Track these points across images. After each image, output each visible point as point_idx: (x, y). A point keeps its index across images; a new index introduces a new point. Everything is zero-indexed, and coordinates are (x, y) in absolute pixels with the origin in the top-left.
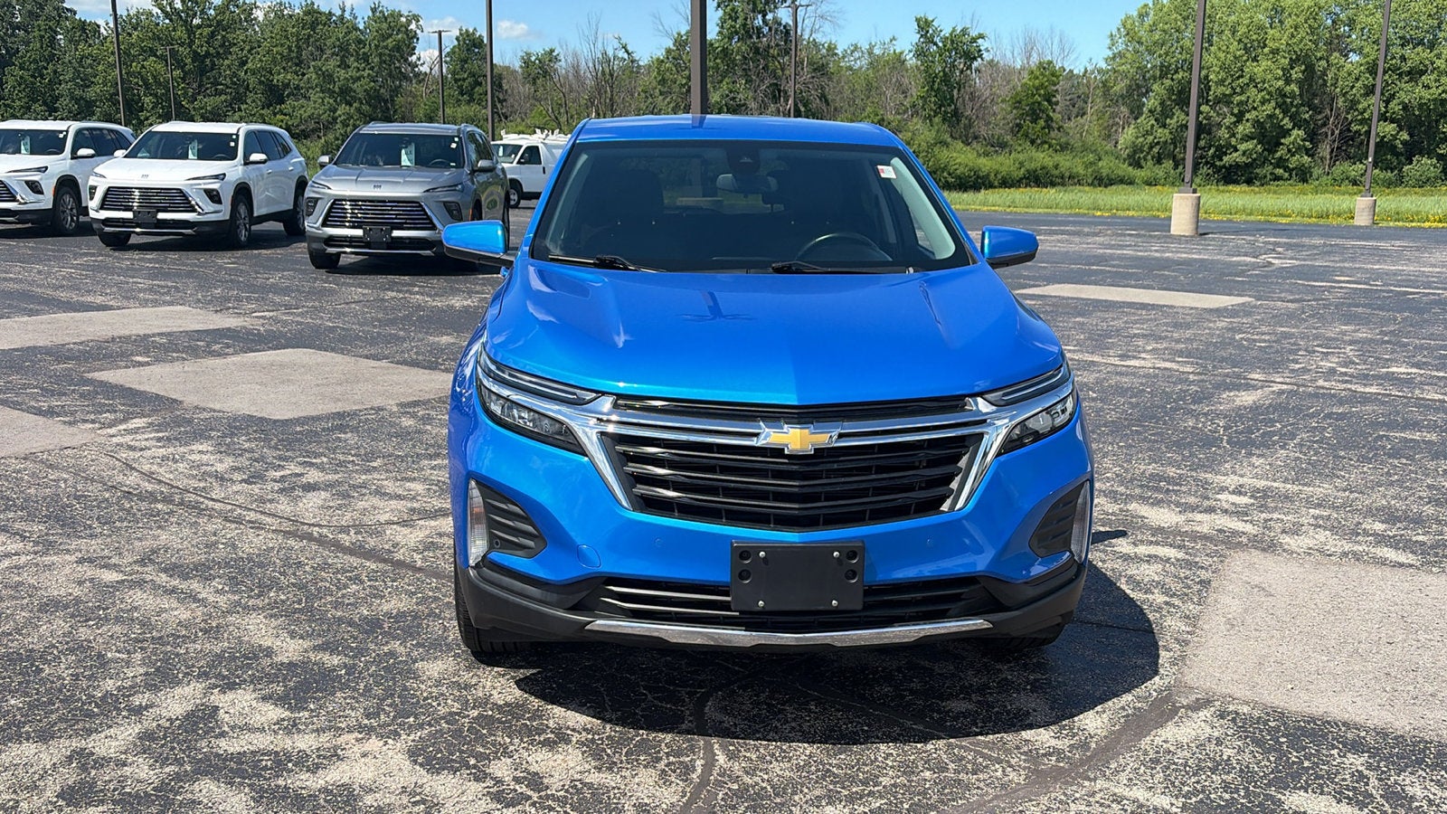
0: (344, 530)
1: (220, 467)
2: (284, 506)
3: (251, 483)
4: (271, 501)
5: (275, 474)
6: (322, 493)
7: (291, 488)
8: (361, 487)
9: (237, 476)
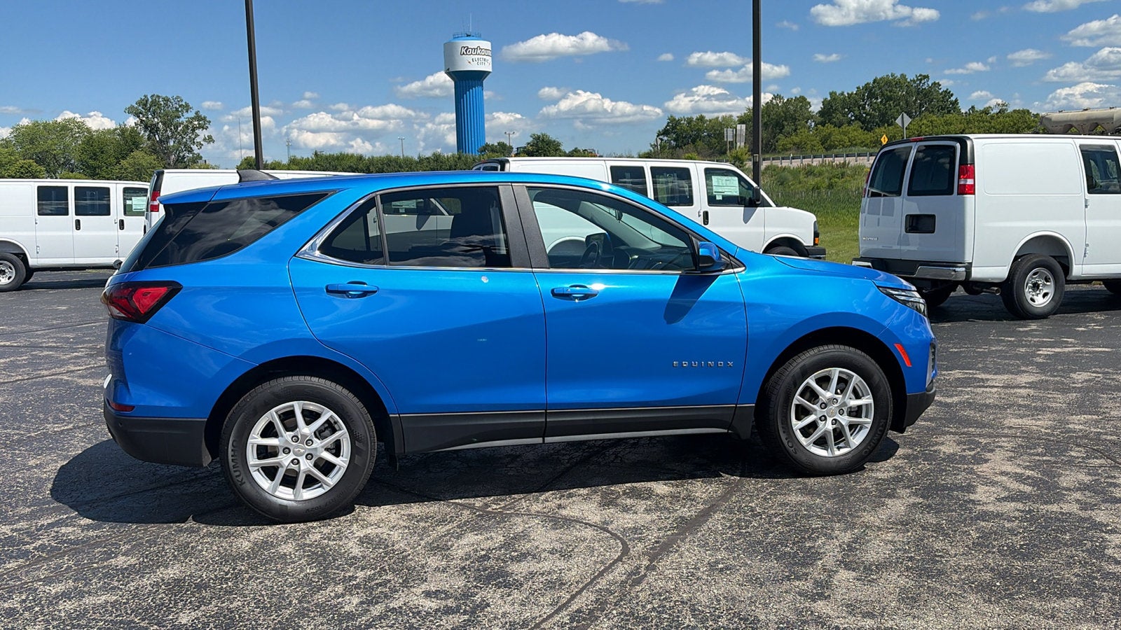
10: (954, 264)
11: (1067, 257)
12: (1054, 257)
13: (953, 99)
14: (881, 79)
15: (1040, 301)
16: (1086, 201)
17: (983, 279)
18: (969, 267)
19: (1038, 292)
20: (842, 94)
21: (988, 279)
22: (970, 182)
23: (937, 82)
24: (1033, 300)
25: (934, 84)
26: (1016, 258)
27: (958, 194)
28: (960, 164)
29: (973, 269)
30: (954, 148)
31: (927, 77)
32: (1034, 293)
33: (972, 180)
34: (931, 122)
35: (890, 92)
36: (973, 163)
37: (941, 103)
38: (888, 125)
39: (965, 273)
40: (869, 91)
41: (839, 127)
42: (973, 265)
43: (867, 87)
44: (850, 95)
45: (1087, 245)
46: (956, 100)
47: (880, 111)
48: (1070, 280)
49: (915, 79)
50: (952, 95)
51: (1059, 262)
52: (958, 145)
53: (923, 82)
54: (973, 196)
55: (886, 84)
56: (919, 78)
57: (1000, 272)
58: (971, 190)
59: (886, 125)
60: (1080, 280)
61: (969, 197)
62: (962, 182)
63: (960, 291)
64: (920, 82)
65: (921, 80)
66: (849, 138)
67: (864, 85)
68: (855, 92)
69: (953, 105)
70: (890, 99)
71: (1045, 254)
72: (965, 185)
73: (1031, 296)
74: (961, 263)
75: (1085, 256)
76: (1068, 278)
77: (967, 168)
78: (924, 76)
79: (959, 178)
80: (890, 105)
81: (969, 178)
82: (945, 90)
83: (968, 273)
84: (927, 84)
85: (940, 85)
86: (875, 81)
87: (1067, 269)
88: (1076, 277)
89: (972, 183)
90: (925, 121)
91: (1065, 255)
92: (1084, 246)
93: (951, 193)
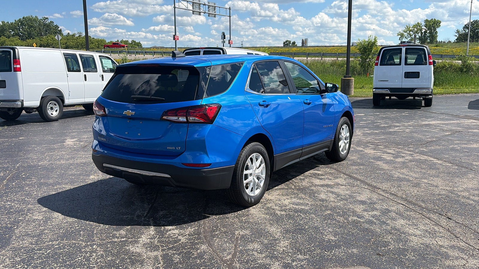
0: (357, 186)
1: (402, 222)
2: (375, 197)
3: (387, 209)
4: (380, 200)
5: (376, 213)
6: (359, 199)
7: (370, 205)
8: (343, 199)
9: (393, 215)
10: (15, 101)
11: (63, 96)
12: (57, 96)
13: (59, 29)
14: (26, 17)
15: (54, 114)
16: (67, 74)
17: (30, 106)
18: (22, 102)
19: (53, 111)
20: (8, 23)
21: (32, 106)
22: (18, 66)
23: (52, 21)
24: (52, 114)
25: (51, 22)
26: (42, 98)
27: (14, 71)
28: (13, 59)
29: (24, 102)
30: (10, 52)
31: (47, 18)
32: (51, 111)
33: (19, 65)
34: (52, 38)
35: (32, 24)
36: (19, 59)
37: (54, 31)
38: (33, 39)
39: (21, 104)
40: (22, 22)
41: (8, 38)
42: (24, 101)
43: (20, 20)
44: (12, 24)
45: (70, 92)
46: (61, 30)
47: (28, 32)
48: (65, 105)
49: (42, 19)
50: (59, 27)
51: (60, 99)
52: (12, 51)
53: (46, 20)
54: (21, 72)
55: (29, 20)
56: (44, 18)
57: (36, 103)
58: (19, 70)
59: (32, 39)
60: (69, 105)
61: (19, 73)
62: (15, 67)
63: (24, 112)
64: (45, 21)
65: (45, 19)
66: (14, 43)
67: (18, 19)
68: (14, 22)
69: (60, 32)
70: (32, 27)
71: (54, 95)
72: (16, 68)
73: (51, 113)
74: (19, 100)
75: (69, 96)
76: (64, 105)
77: (17, 61)
78: (46, 18)
79: (14, 65)
80: (32, 29)
81: (18, 65)
82: (56, 25)
83: (22, 104)
84: (48, 22)
85: (54, 23)
86: (23, 18)
87: (63, 101)
88: (67, 104)
89: (20, 67)
90: (49, 38)
91: (62, 96)
92: (69, 92)
93: (11, 71)
